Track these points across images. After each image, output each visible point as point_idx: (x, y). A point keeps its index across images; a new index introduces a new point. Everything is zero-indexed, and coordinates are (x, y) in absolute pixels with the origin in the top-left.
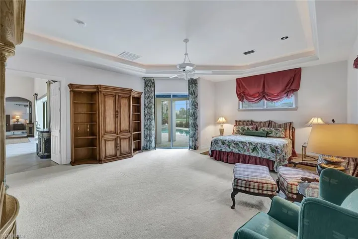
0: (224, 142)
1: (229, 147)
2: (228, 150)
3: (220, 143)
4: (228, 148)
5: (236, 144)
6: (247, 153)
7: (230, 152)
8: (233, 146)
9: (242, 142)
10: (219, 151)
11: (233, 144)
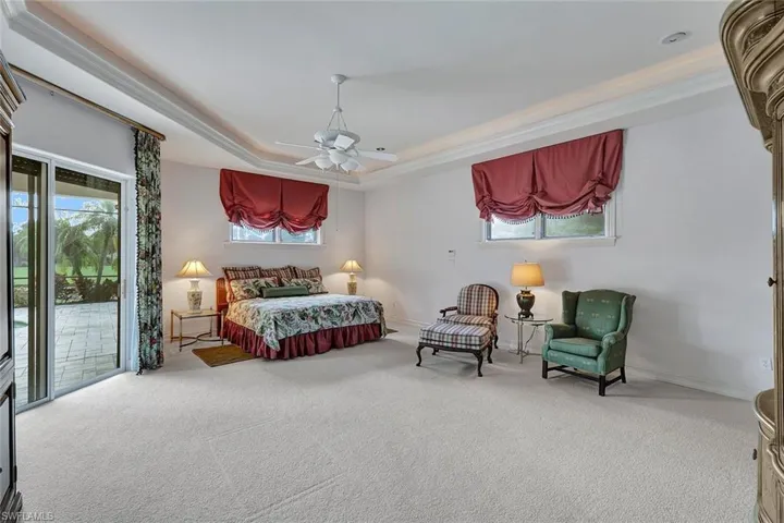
0: (305, 314)
1: (317, 322)
2: (315, 327)
3: (297, 317)
4: (313, 324)
5: (328, 312)
6: (345, 324)
7: (319, 330)
8: (322, 318)
9: (336, 306)
10: (295, 336)
11: (322, 313)
